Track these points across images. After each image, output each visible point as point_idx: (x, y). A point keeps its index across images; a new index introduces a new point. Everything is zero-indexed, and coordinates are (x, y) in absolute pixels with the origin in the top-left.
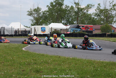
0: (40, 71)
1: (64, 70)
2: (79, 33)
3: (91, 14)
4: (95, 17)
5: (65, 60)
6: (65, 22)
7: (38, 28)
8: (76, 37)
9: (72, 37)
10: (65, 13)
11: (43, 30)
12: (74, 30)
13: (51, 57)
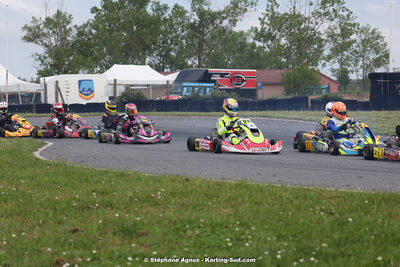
0: (138, 231)
1: (221, 225)
2: (214, 98)
3: (246, 31)
4: (258, 44)
5: (213, 192)
6: (157, 62)
7: (67, 83)
8: (206, 111)
9: (192, 113)
10: (155, 32)
11: (86, 89)
12: (194, 87)
13: (156, 180)
